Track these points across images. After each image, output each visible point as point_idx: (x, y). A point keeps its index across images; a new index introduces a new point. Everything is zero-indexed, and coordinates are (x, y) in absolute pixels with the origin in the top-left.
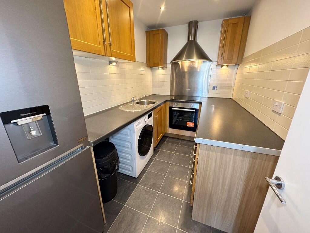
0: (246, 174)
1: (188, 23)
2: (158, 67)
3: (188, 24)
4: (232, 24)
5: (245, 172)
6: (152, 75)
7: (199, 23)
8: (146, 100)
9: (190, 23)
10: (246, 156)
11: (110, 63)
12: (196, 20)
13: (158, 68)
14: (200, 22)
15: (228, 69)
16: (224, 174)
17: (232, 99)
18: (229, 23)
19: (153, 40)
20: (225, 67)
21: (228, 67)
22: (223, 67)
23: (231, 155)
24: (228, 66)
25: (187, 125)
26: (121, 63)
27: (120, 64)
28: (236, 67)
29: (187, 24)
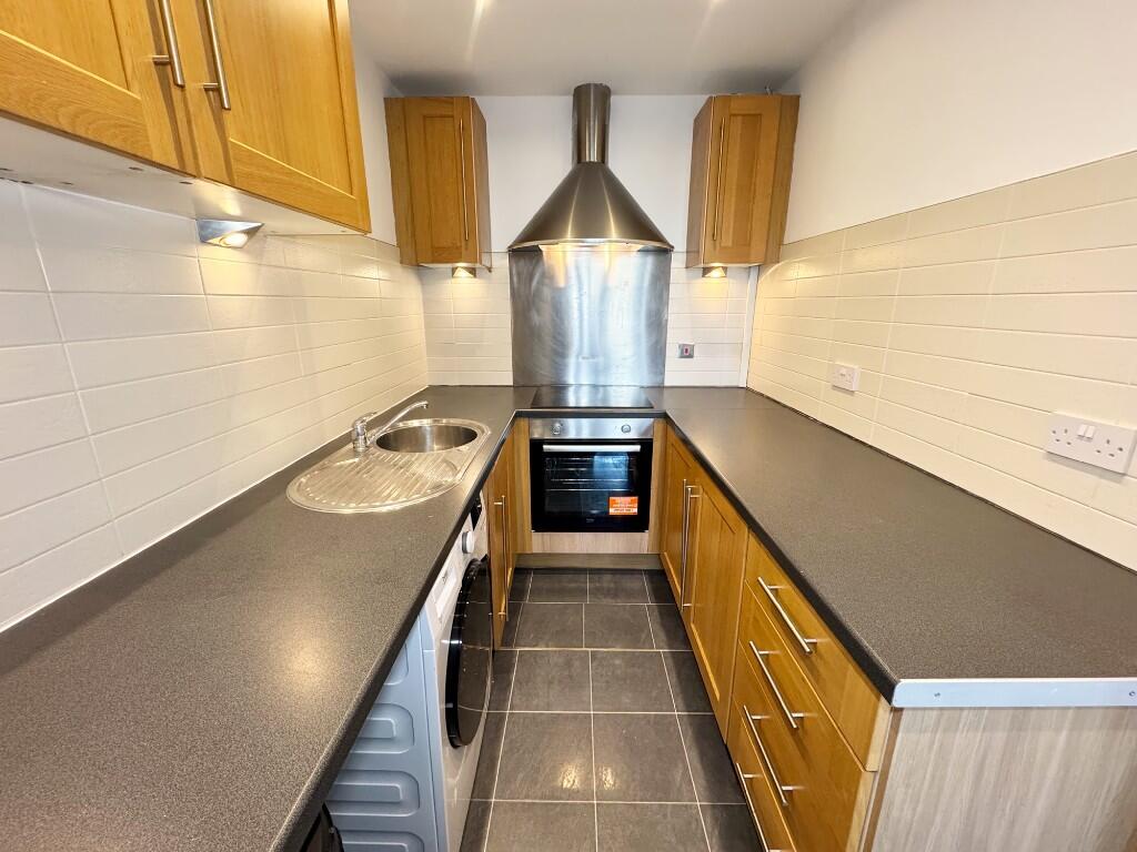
0: (1113, 801)
1: (572, 92)
2: (449, 265)
3: (572, 98)
4: (744, 115)
5: (1108, 791)
6: (426, 302)
7: (613, 99)
8: (426, 423)
9: (580, 94)
10: (1127, 725)
11: (207, 228)
12: (604, 83)
13: (454, 270)
14: (615, 94)
15: (726, 280)
16: (1012, 823)
17: (747, 389)
18: (733, 112)
19: (426, 144)
20: (717, 273)
21: (726, 272)
22: (714, 273)
23: (1058, 730)
24: (725, 269)
25: (612, 511)
26: (275, 235)
27: (269, 239)
28: (754, 273)
29: (566, 94)
